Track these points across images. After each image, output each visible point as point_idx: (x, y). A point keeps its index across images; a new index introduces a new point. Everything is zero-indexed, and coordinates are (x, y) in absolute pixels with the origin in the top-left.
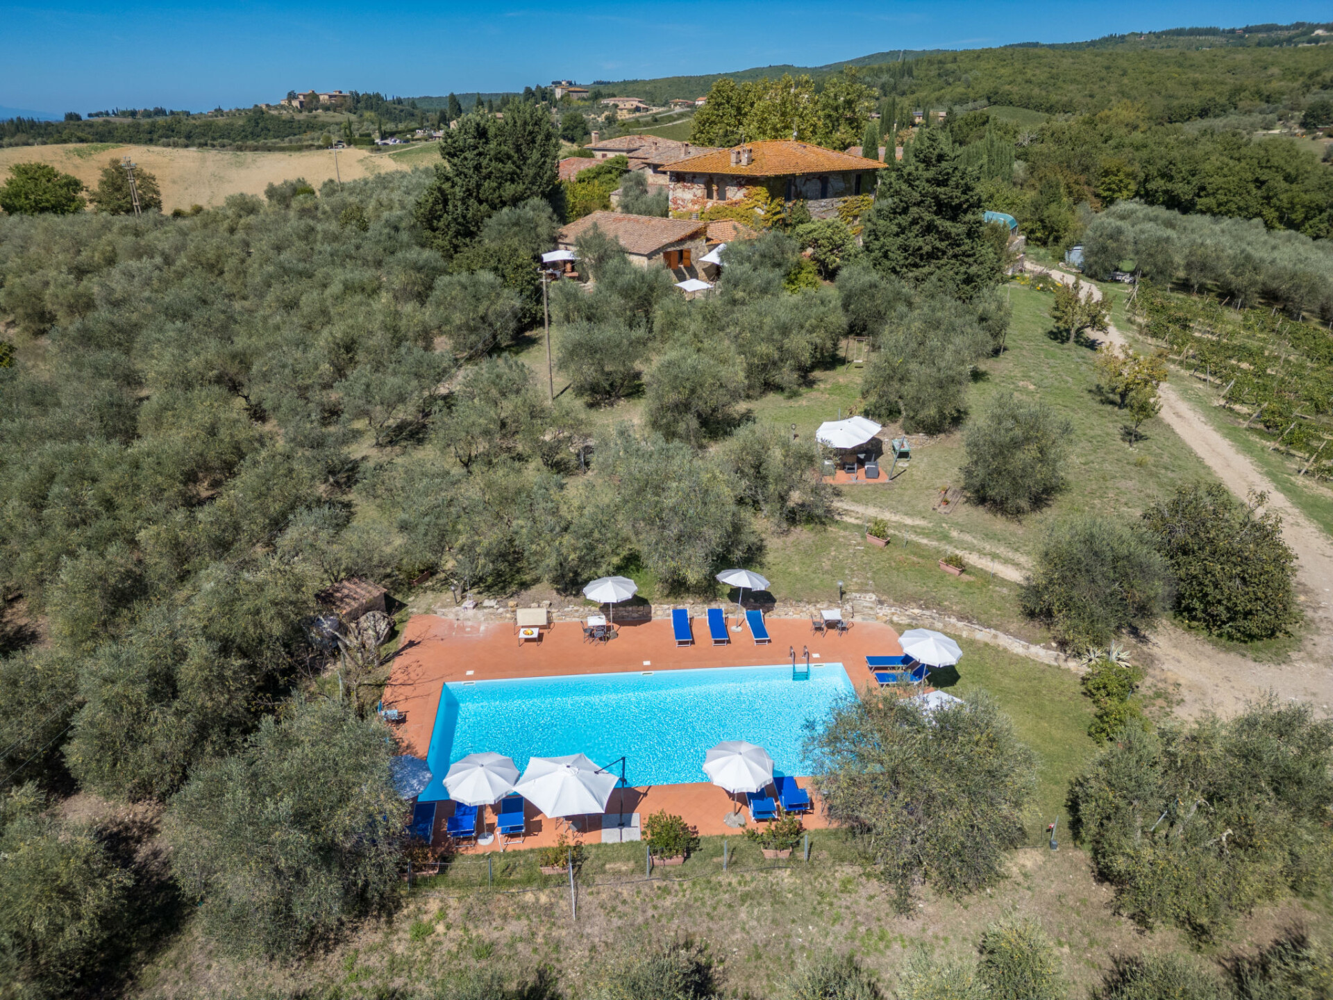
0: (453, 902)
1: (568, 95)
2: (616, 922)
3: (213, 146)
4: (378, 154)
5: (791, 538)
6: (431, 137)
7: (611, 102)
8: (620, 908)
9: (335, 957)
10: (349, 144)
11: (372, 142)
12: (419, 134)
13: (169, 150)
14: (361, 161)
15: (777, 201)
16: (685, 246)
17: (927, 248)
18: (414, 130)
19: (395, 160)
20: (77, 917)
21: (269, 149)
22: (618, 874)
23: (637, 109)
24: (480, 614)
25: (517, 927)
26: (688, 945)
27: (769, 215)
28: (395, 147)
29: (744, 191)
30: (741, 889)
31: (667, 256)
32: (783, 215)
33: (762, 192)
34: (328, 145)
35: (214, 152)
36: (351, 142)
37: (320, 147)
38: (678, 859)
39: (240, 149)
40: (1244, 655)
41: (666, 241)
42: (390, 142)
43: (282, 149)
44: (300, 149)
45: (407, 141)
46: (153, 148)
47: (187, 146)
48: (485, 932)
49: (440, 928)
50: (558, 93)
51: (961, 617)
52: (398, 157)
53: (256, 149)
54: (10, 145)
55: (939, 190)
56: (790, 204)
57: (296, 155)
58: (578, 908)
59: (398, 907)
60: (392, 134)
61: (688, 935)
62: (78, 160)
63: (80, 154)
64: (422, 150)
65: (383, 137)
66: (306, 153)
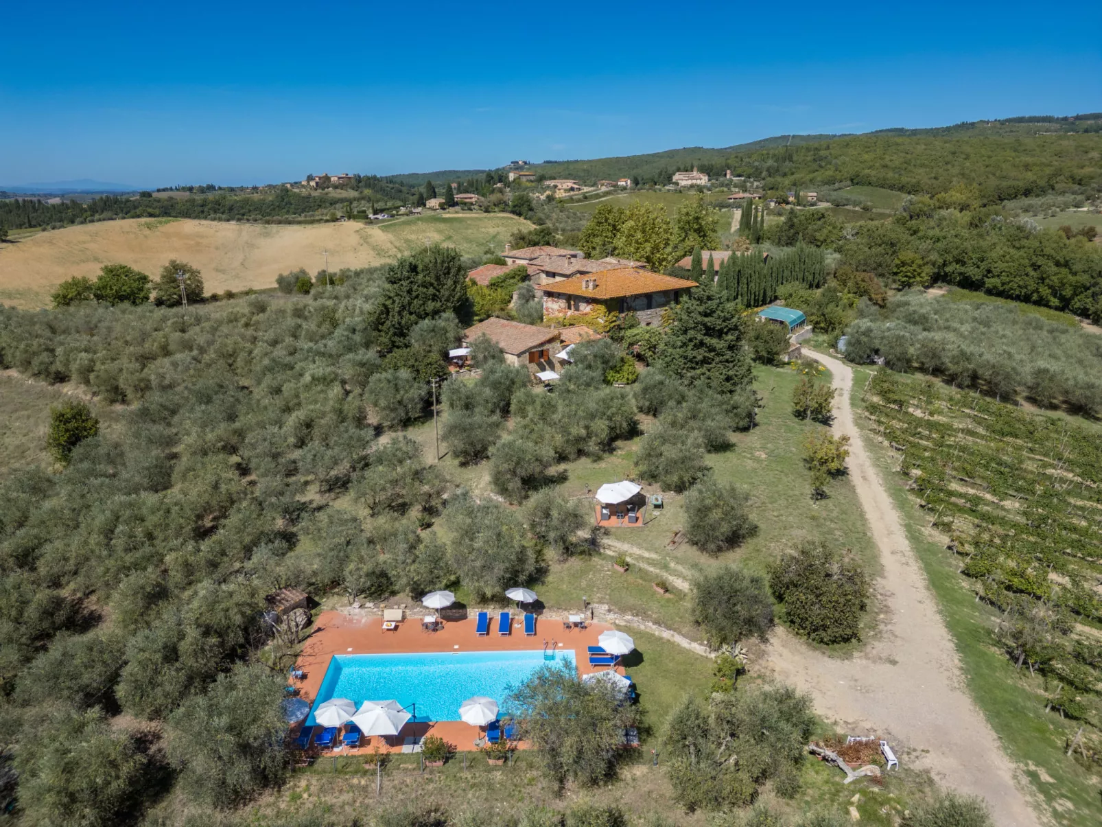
0: (314, 782)
1: (519, 178)
2: (400, 796)
3: (248, 220)
4: (371, 226)
6: (411, 213)
7: (552, 183)
8: (405, 789)
9: (248, 808)
10: (349, 218)
11: (367, 217)
12: (403, 210)
13: (215, 223)
14: (357, 231)
15: (613, 314)
16: (545, 348)
17: (700, 358)
18: (398, 207)
19: (383, 231)
20: (118, 777)
21: (290, 223)
22: (406, 770)
23: (572, 189)
24: (363, 612)
25: (346, 797)
26: (436, 811)
27: (607, 323)
28: (383, 221)
29: (590, 306)
30: (472, 781)
31: (532, 355)
32: (618, 323)
33: (602, 308)
34: (335, 220)
35: (248, 225)
36: (350, 216)
37: (327, 221)
38: (440, 763)
39: (268, 222)
40: (824, 653)
41: (531, 345)
42: (380, 216)
43: (299, 223)
44: (312, 222)
45: (393, 216)
46: (204, 222)
47: (228, 220)
48: (329, 799)
49: (305, 796)
50: (512, 176)
51: (656, 622)
52: (385, 229)
53: (280, 222)
54: (99, 220)
55: (706, 319)
56: (623, 315)
57: (309, 227)
58: (381, 788)
59: (284, 783)
60: (382, 211)
61: (438, 805)
62: (147, 232)
63: (149, 226)
64: (404, 223)
65: (375, 212)
66: (316, 225)
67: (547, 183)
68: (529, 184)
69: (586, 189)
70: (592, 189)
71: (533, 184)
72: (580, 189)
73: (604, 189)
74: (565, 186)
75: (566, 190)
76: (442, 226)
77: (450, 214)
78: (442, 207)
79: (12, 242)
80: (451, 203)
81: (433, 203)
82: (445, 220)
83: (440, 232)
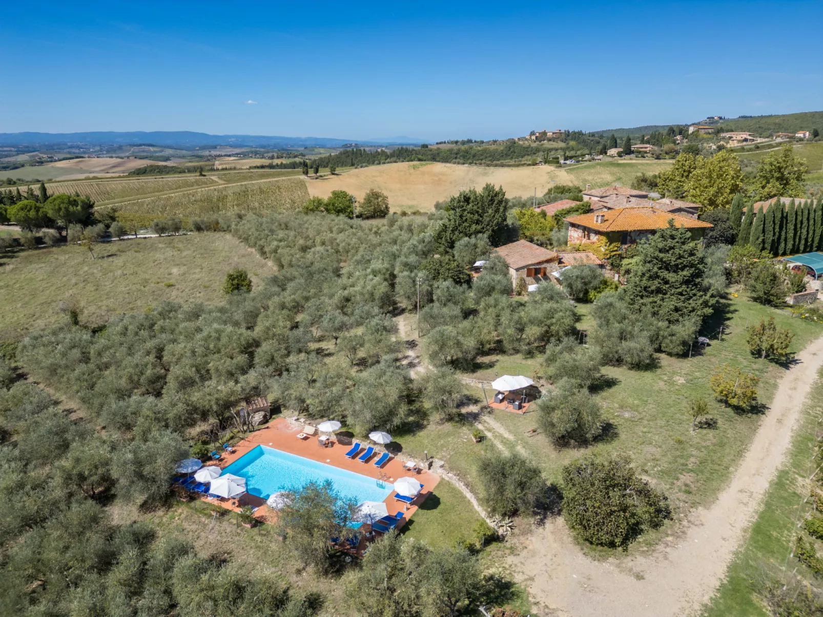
0: (185, 513)
1: (698, 131)
2: (219, 538)
3: (476, 164)
4: (560, 169)
5: (440, 427)
6: (593, 159)
7: (727, 135)
8: (224, 534)
9: (150, 515)
10: (545, 163)
11: (558, 162)
12: (587, 157)
13: (455, 165)
14: (549, 173)
16: (543, 266)
18: (584, 155)
19: (567, 172)
20: (96, 474)
21: (503, 166)
22: (231, 523)
23: (746, 140)
24: (297, 423)
25: (194, 527)
26: (228, 554)
27: (607, 252)
28: (570, 165)
29: (597, 237)
30: (259, 544)
33: (604, 239)
34: (535, 164)
35: (475, 167)
36: (546, 162)
37: (529, 165)
38: (248, 526)
39: (488, 165)
41: (530, 263)
42: (568, 162)
43: (509, 166)
44: (518, 166)
45: (578, 162)
46: (448, 165)
47: (464, 164)
48: (186, 525)
49: (177, 518)
50: (691, 130)
52: (570, 171)
53: (496, 165)
54: (388, 163)
56: (626, 246)
57: (515, 169)
58: (213, 529)
59: (172, 507)
60: (571, 158)
61: (232, 551)
62: (412, 171)
63: (414, 167)
64: (586, 167)
65: (566, 159)
66: (521, 168)
67: (723, 135)
68: (705, 136)
69: (759, 140)
70: (766, 140)
71: (710, 136)
72: (753, 140)
73: (779, 140)
74: (739, 138)
75: (739, 141)
76: (615, 170)
77: (626, 160)
78: (620, 155)
79: (337, 175)
80: (628, 151)
81: (613, 151)
82: (619, 165)
83: (612, 174)
